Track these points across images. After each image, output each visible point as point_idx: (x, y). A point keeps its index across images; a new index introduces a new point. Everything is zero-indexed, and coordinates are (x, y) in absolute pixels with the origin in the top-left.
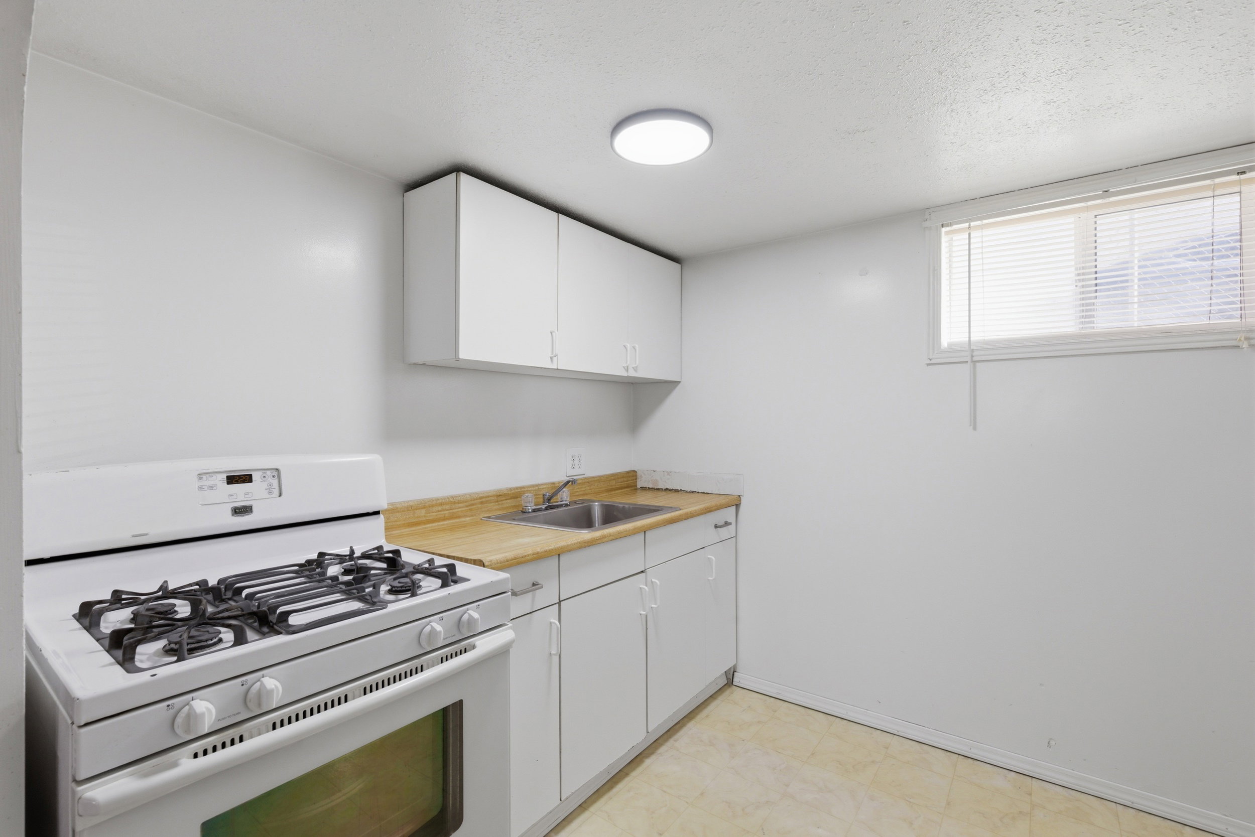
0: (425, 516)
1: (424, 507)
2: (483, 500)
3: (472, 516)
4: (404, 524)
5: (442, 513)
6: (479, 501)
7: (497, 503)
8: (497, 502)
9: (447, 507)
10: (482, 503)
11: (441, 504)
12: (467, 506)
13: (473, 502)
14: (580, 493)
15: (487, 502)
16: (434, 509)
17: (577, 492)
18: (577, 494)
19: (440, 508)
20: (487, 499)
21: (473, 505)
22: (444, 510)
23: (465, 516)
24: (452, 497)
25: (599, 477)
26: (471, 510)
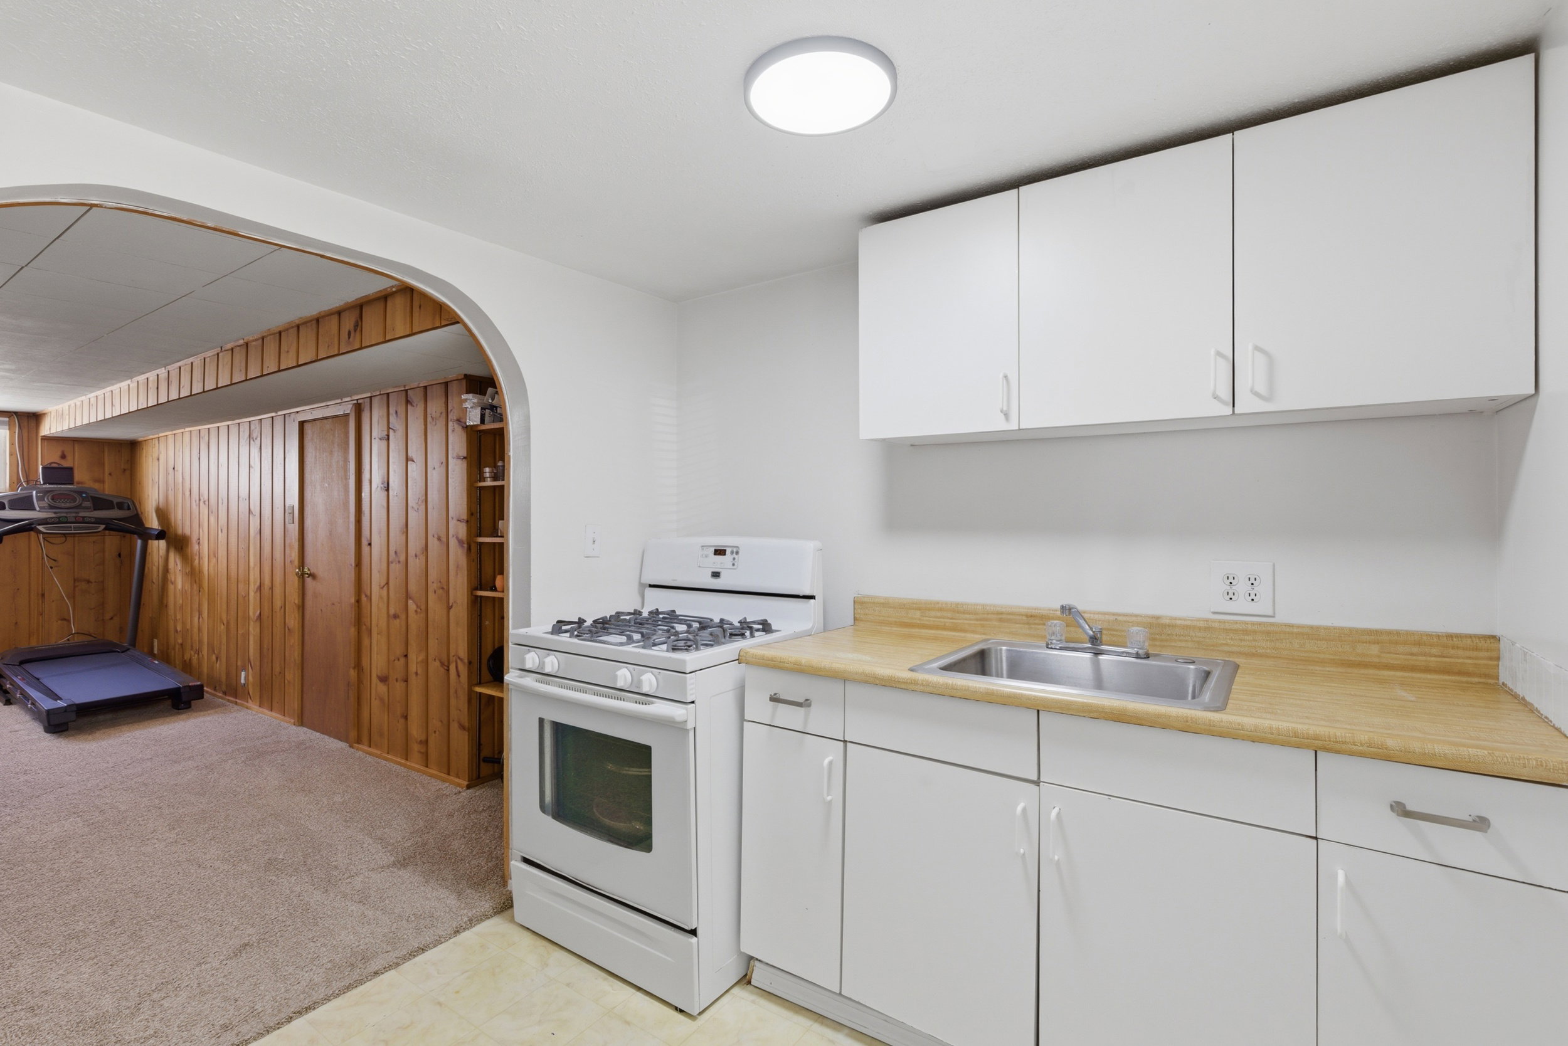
0: (920, 619)
1: (919, 609)
2: (1004, 616)
3: (984, 634)
4: (896, 622)
5: (942, 620)
6: (995, 616)
7: (1027, 626)
8: (1028, 624)
9: (949, 615)
10: (1001, 620)
11: (941, 610)
12: (977, 620)
13: (985, 616)
14: (1235, 649)
15: (1008, 621)
16: (933, 613)
17: (1227, 644)
18: (1226, 649)
19: (939, 614)
20: (1009, 617)
21: (987, 620)
22: (943, 617)
23: (974, 632)
24: (957, 604)
25: (1312, 627)
26: (983, 626)
